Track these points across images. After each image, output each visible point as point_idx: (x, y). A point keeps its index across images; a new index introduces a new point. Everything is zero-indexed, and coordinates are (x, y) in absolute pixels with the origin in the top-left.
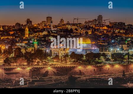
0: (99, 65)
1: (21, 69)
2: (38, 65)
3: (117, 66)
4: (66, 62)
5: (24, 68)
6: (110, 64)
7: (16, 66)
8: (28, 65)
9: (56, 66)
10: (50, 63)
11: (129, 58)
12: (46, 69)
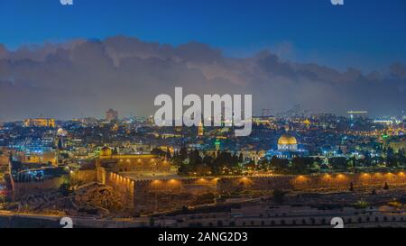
0: (314, 174)
1: (206, 181)
2: (228, 174)
3: (341, 176)
4: (266, 171)
5: (210, 179)
6: (330, 173)
7: (197, 175)
8: (214, 174)
9: (253, 176)
10: (244, 172)
11: (354, 165)
12: (241, 180)
